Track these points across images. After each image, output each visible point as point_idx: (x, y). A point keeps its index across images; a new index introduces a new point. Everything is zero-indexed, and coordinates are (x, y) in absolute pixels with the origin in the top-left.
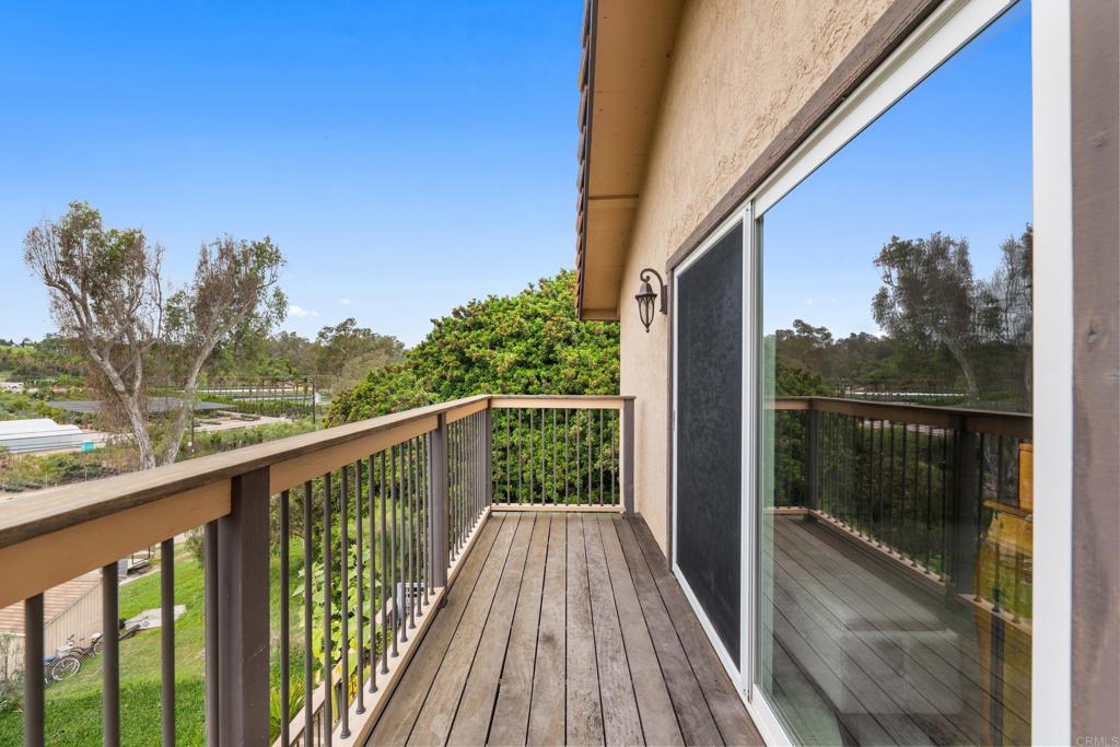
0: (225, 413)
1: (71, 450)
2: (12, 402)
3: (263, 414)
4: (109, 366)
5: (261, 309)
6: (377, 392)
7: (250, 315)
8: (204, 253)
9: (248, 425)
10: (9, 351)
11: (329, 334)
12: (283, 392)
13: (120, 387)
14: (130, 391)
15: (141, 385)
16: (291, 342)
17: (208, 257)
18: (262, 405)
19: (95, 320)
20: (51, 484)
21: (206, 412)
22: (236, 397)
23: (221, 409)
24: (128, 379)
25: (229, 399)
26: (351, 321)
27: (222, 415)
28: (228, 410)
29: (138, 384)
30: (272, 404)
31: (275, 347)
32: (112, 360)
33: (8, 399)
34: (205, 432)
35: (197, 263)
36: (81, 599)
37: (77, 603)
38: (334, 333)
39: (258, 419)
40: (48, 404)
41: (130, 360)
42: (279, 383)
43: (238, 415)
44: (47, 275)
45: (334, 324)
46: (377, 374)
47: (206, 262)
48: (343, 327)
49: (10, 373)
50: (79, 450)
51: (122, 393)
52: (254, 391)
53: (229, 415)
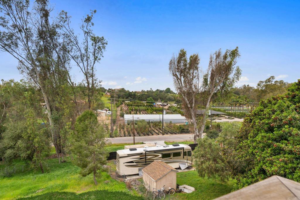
0: (223, 116)
1: (183, 124)
2: (174, 109)
3: (235, 117)
4: (186, 99)
5: (231, 76)
6: (265, 112)
7: (227, 78)
8: (211, 58)
9: (230, 120)
10: (175, 96)
11: (262, 84)
12: (243, 109)
13: (189, 106)
14: (191, 107)
15: (194, 105)
16: (247, 89)
17: (212, 59)
18: (235, 114)
19: (183, 85)
20: (178, 133)
21: (217, 115)
22: (227, 110)
23: (221, 114)
24: (191, 103)
25: (225, 111)
26: (273, 77)
27: (222, 117)
28: (224, 115)
29: (193, 105)
30: (239, 113)
31: (241, 91)
32: (187, 97)
33: (174, 108)
34: (215, 122)
35: (209, 62)
36: (166, 174)
37: (165, 175)
38: (264, 83)
39: (234, 119)
40: (180, 110)
41: (191, 97)
42: (241, 105)
43: (227, 117)
44: (173, 73)
45: (264, 80)
46: (266, 102)
47: (212, 61)
48: (269, 80)
49: (175, 101)
50: (185, 124)
51: (190, 108)
52: (233, 108)
53: (224, 117)
